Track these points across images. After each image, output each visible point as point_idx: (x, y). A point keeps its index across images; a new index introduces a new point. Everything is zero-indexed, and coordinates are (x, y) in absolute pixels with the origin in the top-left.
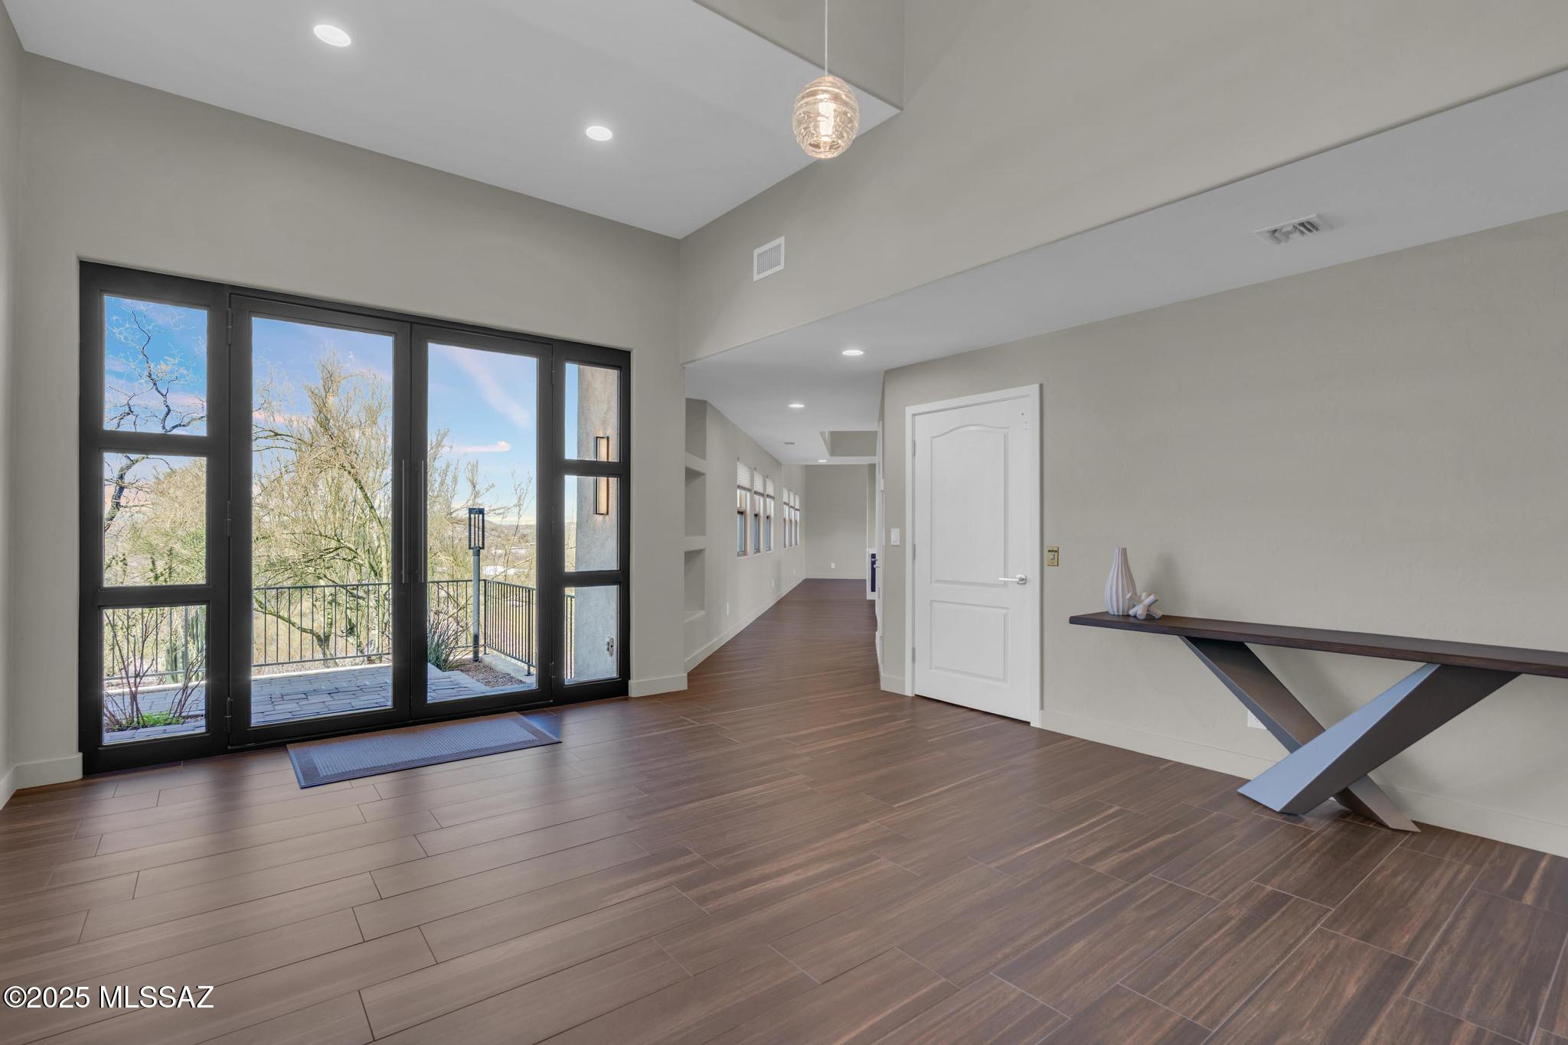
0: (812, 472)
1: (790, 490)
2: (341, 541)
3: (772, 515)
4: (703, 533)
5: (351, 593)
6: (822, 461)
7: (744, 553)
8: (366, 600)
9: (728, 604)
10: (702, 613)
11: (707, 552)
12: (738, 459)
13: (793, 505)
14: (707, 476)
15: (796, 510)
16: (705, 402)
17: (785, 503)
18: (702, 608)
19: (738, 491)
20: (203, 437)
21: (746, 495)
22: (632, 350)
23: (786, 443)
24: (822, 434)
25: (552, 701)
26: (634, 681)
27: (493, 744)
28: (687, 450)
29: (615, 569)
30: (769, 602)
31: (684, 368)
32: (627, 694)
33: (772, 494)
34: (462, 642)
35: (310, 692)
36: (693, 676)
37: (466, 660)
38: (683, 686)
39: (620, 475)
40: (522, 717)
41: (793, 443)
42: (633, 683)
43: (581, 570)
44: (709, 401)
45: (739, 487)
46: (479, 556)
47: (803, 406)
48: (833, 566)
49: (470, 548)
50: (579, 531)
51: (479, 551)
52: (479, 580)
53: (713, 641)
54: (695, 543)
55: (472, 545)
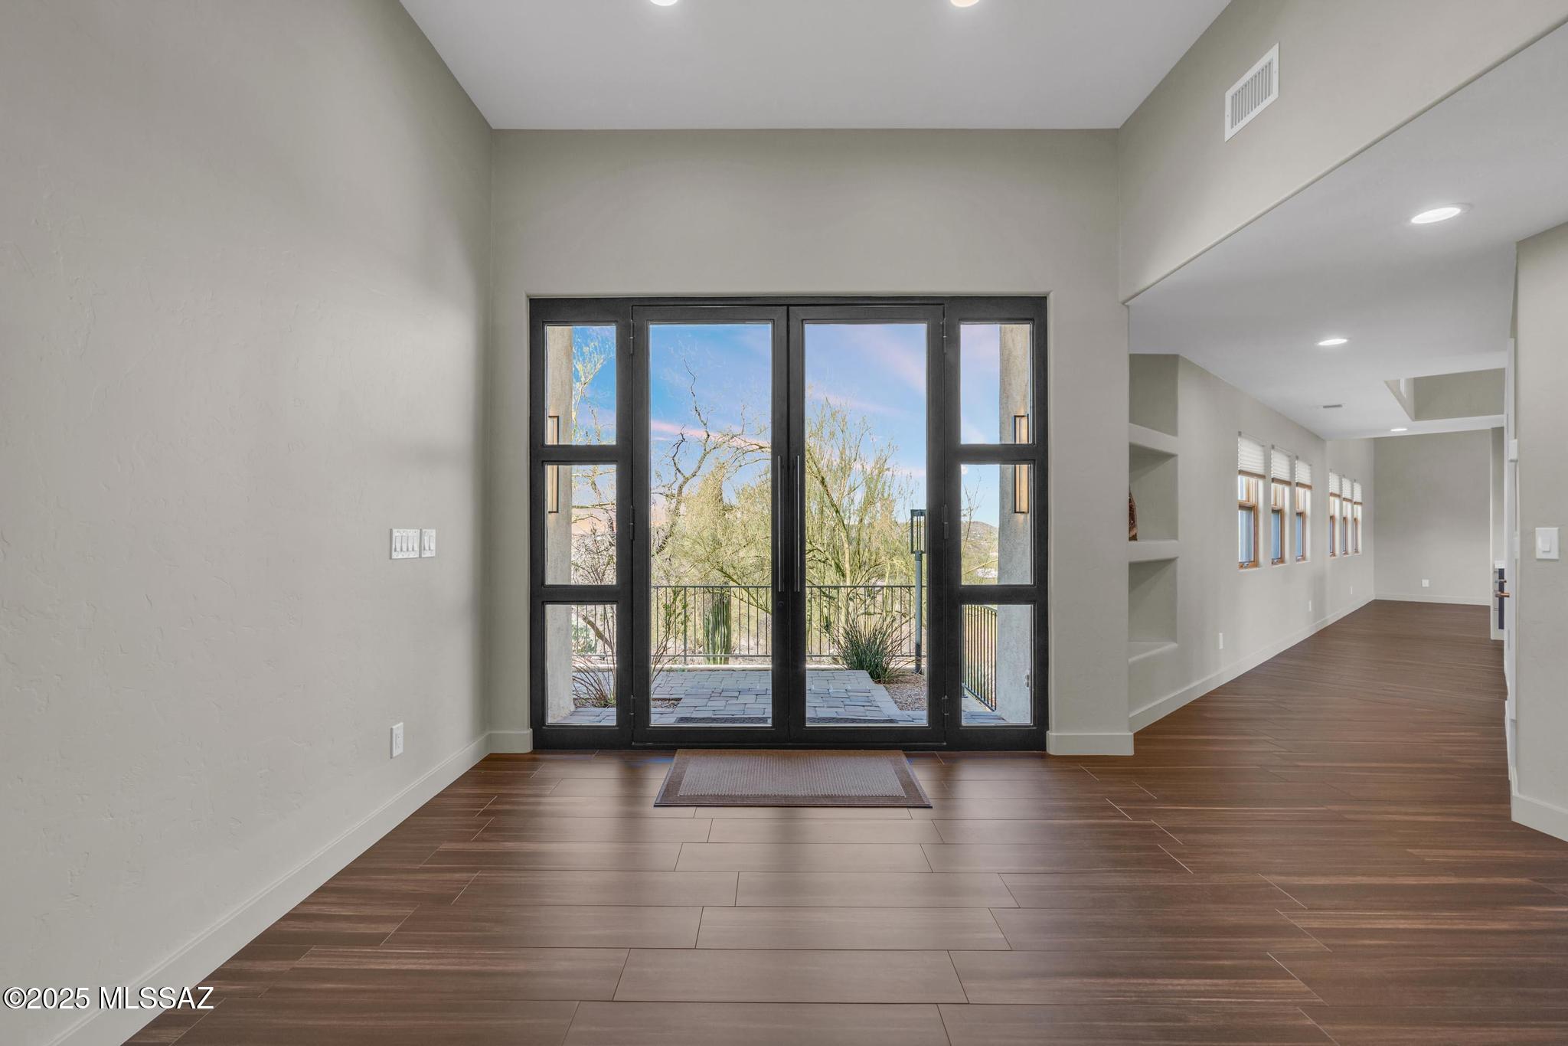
0: (1382, 447)
1: (1342, 476)
2: (814, 544)
3: (1308, 512)
4: (1175, 536)
5: (824, 593)
6: (1399, 430)
7: (1255, 563)
8: (836, 600)
9: (1221, 634)
10: (1171, 646)
11: (1180, 564)
12: (1240, 434)
13: (1349, 497)
14: (1180, 459)
15: (1355, 503)
16: (1175, 357)
17: (1332, 494)
18: (1174, 640)
19: (1239, 477)
20: (612, 446)
21: (1257, 485)
22: (1048, 294)
23: (1325, 407)
24: (1393, 387)
25: (945, 744)
26: (1054, 734)
27: (853, 792)
28: (1132, 420)
29: (1029, 583)
30: (1300, 631)
31: (1128, 307)
32: (1045, 750)
33: (1307, 482)
34: (905, 650)
35: (744, 690)
36: (1141, 738)
37: (907, 670)
38: (1128, 750)
39: (1034, 460)
40: (904, 759)
41: (1339, 406)
42: (1051, 734)
43: (1002, 583)
44: (1181, 355)
45: (1241, 472)
46: (921, 561)
47: (1344, 341)
48: (1426, 583)
49: (912, 552)
50: (1001, 534)
51: (921, 555)
52: (922, 587)
53: (1192, 685)
54: (1150, 549)
55: (915, 549)
